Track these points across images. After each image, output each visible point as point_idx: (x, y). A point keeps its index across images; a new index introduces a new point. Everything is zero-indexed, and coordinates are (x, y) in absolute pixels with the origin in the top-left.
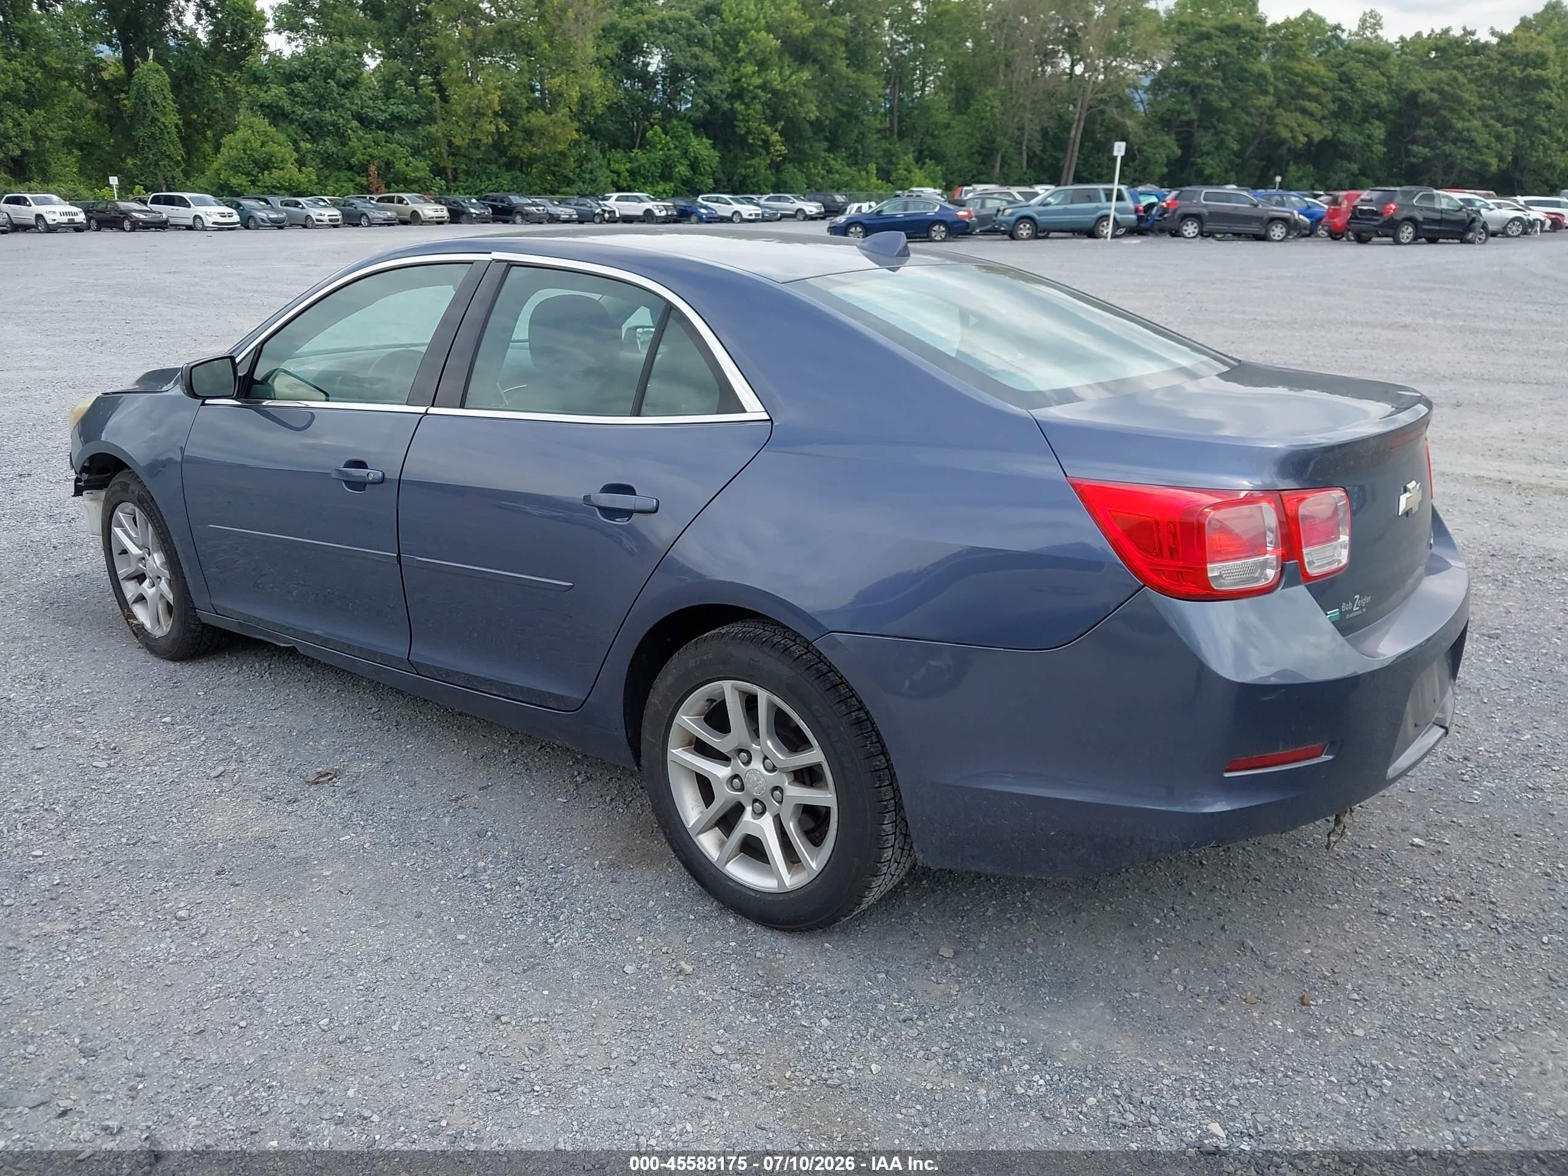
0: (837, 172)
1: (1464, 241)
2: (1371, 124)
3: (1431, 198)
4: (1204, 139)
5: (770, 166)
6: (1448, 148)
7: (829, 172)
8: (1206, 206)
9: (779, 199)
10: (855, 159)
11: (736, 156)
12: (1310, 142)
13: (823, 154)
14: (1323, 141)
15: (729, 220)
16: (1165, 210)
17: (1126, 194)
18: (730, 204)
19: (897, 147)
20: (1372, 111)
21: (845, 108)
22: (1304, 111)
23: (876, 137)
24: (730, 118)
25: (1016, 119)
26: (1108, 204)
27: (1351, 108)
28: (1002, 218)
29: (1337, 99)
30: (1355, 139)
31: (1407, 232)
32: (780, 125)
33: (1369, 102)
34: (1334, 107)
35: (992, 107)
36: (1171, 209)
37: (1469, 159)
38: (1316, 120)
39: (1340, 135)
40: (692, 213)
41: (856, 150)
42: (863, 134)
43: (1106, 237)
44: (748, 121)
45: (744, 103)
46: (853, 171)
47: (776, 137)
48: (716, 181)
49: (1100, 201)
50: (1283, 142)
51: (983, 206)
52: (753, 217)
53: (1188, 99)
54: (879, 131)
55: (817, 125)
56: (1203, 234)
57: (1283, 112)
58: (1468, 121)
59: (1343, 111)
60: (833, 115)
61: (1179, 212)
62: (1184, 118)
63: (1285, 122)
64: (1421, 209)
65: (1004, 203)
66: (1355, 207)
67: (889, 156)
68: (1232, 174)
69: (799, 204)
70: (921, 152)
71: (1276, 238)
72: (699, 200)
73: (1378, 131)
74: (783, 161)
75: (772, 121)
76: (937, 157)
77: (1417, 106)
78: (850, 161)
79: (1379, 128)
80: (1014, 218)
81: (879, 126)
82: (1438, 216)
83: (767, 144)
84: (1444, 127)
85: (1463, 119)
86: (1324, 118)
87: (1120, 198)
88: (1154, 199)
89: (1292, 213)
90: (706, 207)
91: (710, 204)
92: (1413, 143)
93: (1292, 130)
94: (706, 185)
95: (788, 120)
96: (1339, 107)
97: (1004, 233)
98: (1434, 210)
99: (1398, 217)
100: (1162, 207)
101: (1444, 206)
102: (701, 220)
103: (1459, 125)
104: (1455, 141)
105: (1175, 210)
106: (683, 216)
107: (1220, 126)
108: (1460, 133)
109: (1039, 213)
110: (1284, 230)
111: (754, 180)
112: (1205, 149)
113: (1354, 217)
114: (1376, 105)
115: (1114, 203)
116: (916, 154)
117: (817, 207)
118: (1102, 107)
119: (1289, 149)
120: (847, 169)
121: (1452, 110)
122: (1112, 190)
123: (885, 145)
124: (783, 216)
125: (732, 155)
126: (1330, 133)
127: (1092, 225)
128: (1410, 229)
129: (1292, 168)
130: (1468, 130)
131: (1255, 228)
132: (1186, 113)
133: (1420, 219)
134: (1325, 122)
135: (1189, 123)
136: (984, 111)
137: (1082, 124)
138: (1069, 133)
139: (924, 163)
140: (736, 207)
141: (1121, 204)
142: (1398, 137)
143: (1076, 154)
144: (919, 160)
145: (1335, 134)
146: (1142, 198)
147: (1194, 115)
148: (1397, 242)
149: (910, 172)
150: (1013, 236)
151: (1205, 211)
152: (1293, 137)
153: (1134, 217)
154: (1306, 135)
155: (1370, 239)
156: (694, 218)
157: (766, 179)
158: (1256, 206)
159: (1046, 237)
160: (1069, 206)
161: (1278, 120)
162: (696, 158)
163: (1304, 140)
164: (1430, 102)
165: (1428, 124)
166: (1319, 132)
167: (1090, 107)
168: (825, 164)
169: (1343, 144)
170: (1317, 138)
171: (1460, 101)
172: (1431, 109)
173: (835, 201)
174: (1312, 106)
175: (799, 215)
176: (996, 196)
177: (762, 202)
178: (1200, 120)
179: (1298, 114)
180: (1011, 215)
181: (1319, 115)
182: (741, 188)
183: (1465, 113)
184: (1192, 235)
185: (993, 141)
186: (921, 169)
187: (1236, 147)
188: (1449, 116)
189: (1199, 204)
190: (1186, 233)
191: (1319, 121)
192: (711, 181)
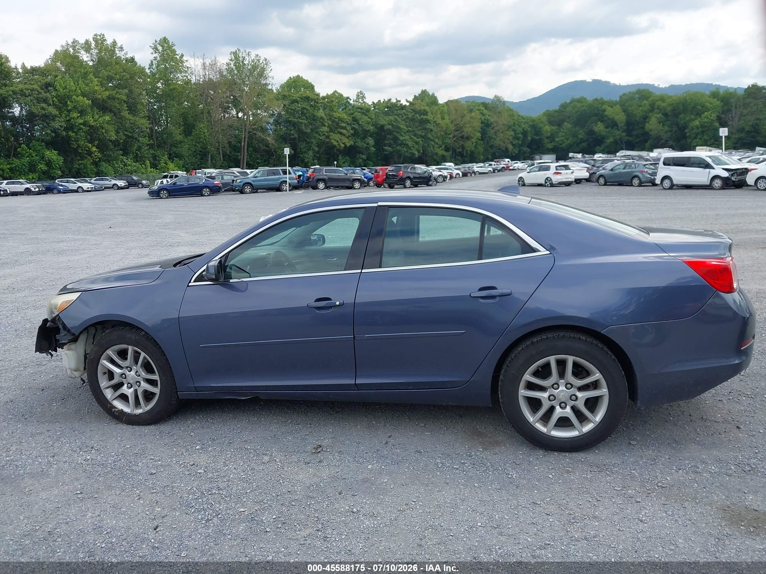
0: (129, 165)
1: (428, 185)
2: (368, 138)
3: (414, 168)
4: (302, 146)
5: (92, 164)
6: (399, 148)
7: (125, 165)
8: (326, 175)
9: (102, 180)
10: (137, 159)
11: (72, 159)
12: (346, 146)
13: (121, 157)
14: (350, 146)
15: (76, 191)
16: (309, 178)
17: (291, 171)
18: (75, 183)
19: (158, 153)
20: (366, 133)
21: (130, 134)
22: (341, 133)
23: (146, 148)
24: (67, 141)
25: (216, 138)
26: (285, 176)
27: (358, 132)
28: (236, 184)
29: (353, 129)
30: (362, 145)
31: (408, 183)
32: (96, 143)
33: (366, 130)
34: (352, 132)
35: (204, 133)
36: (312, 177)
37: (407, 152)
38: (346, 137)
39: (356, 144)
40: (54, 189)
41: (137, 154)
42: (139, 146)
43: (286, 191)
44: (78, 141)
45: (74, 132)
46: (137, 164)
47: (94, 149)
48: (63, 172)
49: (281, 175)
50: (334, 146)
51: (222, 179)
52: (90, 189)
53: (292, 128)
54: (147, 145)
55: (116, 143)
56: (327, 187)
57: (333, 134)
58: (404, 137)
59: (355, 134)
60: (124, 137)
61: (315, 178)
62: (292, 137)
63: (334, 138)
64: (411, 173)
65: (233, 177)
66: (387, 173)
67: (155, 157)
68: (316, 161)
69: (114, 182)
70: (170, 154)
71: (357, 188)
72: (57, 182)
73: (371, 142)
74: (100, 161)
75: (91, 141)
76: (179, 156)
77: (384, 131)
78: (135, 160)
79: (371, 140)
80: (242, 184)
81: (148, 143)
82: (418, 176)
83: (90, 153)
84: (396, 139)
85: (402, 136)
86: (349, 136)
87: (290, 173)
88: (301, 173)
89: (361, 177)
90: (62, 186)
91: (63, 184)
92: (385, 146)
93: (338, 142)
94: (57, 174)
95: (100, 140)
96: (354, 131)
97: (238, 190)
98: (415, 173)
99: (404, 177)
100: (307, 176)
101: (419, 172)
102: (59, 192)
103: (401, 138)
104: (400, 145)
105: (314, 177)
106: (49, 190)
107: (308, 140)
108: (402, 142)
109: (253, 181)
110: (359, 184)
111: (85, 171)
112: (303, 150)
113: (387, 177)
114: (368, 131)
115: (288, 176)
116: (168, 155)
117: (124, 183)
118: (255, 132)
119: (337, 150)
120: (134, 164)
121: (398, 132)
122: (286, 169)
123: (152, 151)
124: (106, 188)
125: (70, 158)
126: (353, 143)
127: (278, 186)
128: (409, 182)
129: (340, 157)
130: (405, 140)
131: (348, 184)
132: (293, 135)
133: (412, 177)
134: (350, 138)
135: (295, 139)
136: (200, 134)
137: (247, 140)
138: (241, 144)
139: (174, 160)
140: (79, 184)
141: (290, 176)
142: (379, 144)
143: (246, 153)
144: (171, 158)
145: (355, 143)
146: (296, 173)
147: (296, 136)
148: (405, 187)
149: (167, 164)
150: (242, 192)
151: (326, 177)
152: (339, 145)
153: (296, 181)
154: (343, 144)
155: (394, 187)
156: (55, 191)
157: (92, 170)
158: (347, 174)
159: (256, 192)
160: (267, 178)
161: (331, 137)
162: (49, 160)
163: (343, 146)
164: (389, 129)
165: (389, 138)
166: (349, 143)
167: (249, 132)
168: (122, 161)
169: (359, 147)
170: (348, 145)
171: (399, 128)
172: (390, 132)
173: (133, 179)
174: (344, 131)
175: (115, 187)
176: (226, 174)
177: (93, 181)
178: (299, 137)
179: (339, 134)
180: (240, 182)
181: (347, 135)
182: (79, 175)
183: (403, 133)
184: (322, 188)
185: (207, 148)
186: (172, 162)
187: (317, 149)
188: (397, 134)
189: (323, 175)
190: (320, 187)
191: (348, 138)
192: (60, 172)
